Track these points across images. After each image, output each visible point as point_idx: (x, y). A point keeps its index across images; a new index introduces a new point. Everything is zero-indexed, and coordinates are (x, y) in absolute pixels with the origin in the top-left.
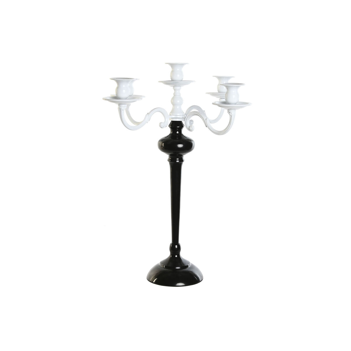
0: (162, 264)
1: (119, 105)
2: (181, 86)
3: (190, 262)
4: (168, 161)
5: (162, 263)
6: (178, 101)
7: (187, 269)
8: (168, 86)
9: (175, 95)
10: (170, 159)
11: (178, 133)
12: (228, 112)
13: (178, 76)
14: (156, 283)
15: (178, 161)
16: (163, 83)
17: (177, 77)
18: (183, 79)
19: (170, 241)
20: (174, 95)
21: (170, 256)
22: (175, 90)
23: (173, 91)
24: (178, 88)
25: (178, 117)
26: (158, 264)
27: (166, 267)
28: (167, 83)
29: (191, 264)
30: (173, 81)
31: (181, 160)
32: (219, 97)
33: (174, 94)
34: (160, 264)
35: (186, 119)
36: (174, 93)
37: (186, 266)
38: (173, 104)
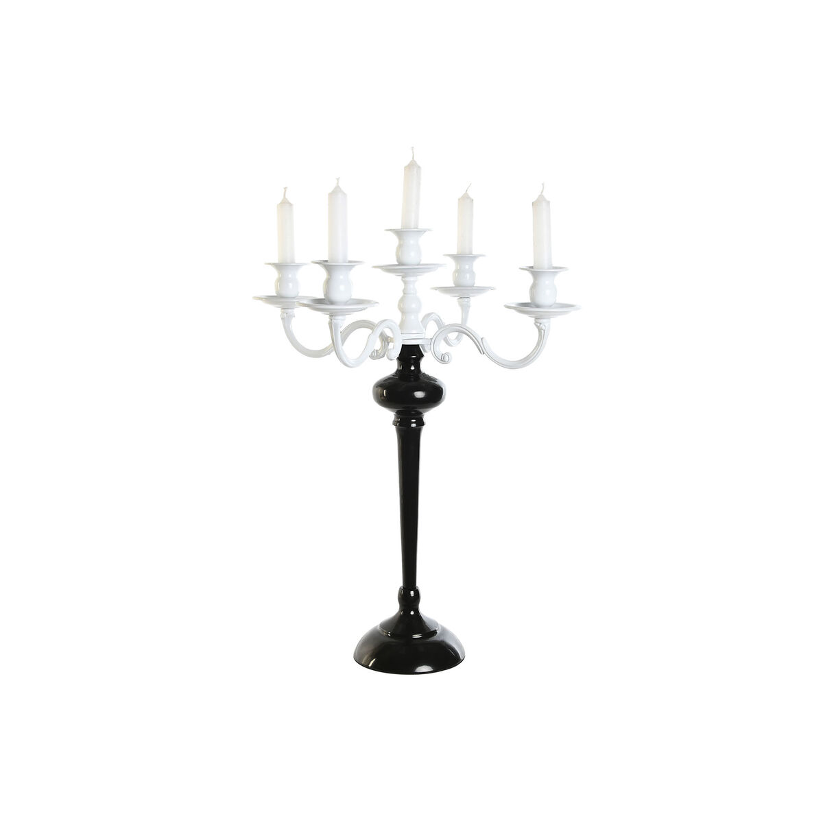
0: (386, 630)
1: (331, 316)
2: (417, 276)
3: (439, 622)
4: (394, 424)
5: (385, 626)
6: (414, 306)
7: (435, 638)
8: (392, 276)
9: (405, 292)
10: (398, 422)
11: (413, 368)
12: (536, 322)
13: (413, 254)
14: (374, 668)
15: (413, 425)
16: (382, 269)
17: (411, 257)
18: (421, 260)
19: (398, 582)
20: (404, 294)
21: (399, 612)
22: (405, 283)
23: (402, 286)
24: (412, 279)
25: (414, 336)
26: (375, 628)
27: (393, 635)
28: (389, 269)
29: (440, 628)
30: (403, 265)
31: (421, 423)
32: (457, 295)
33: (403, 291)
34: (378, 628)
35: (433, 341)
36: (405, 289)
37: (433, 631)
38: (403, 311)
